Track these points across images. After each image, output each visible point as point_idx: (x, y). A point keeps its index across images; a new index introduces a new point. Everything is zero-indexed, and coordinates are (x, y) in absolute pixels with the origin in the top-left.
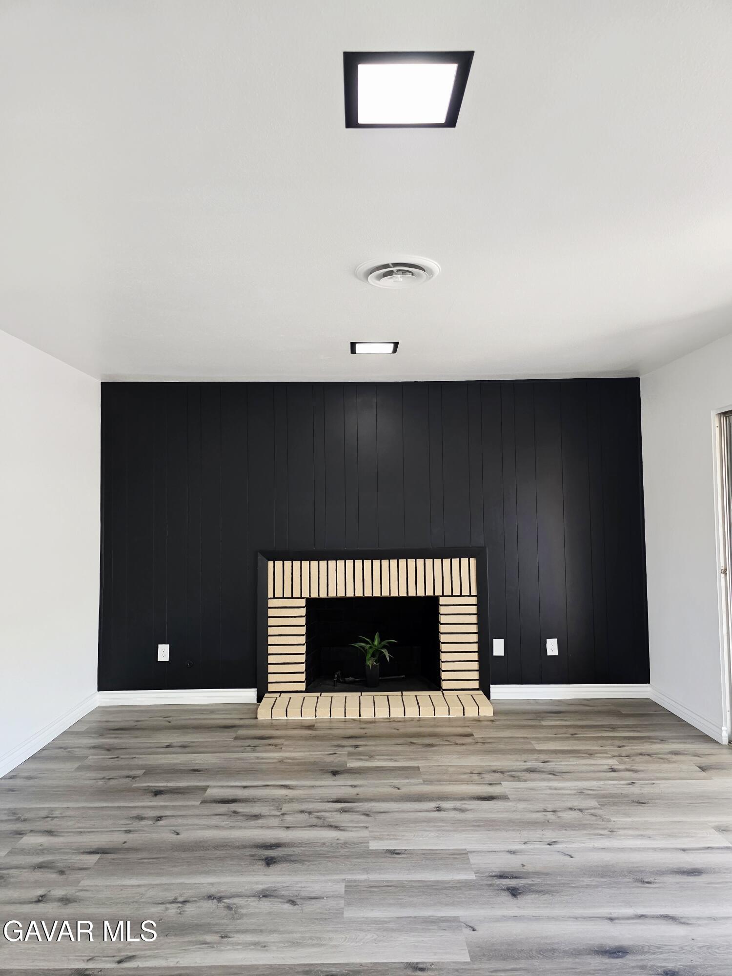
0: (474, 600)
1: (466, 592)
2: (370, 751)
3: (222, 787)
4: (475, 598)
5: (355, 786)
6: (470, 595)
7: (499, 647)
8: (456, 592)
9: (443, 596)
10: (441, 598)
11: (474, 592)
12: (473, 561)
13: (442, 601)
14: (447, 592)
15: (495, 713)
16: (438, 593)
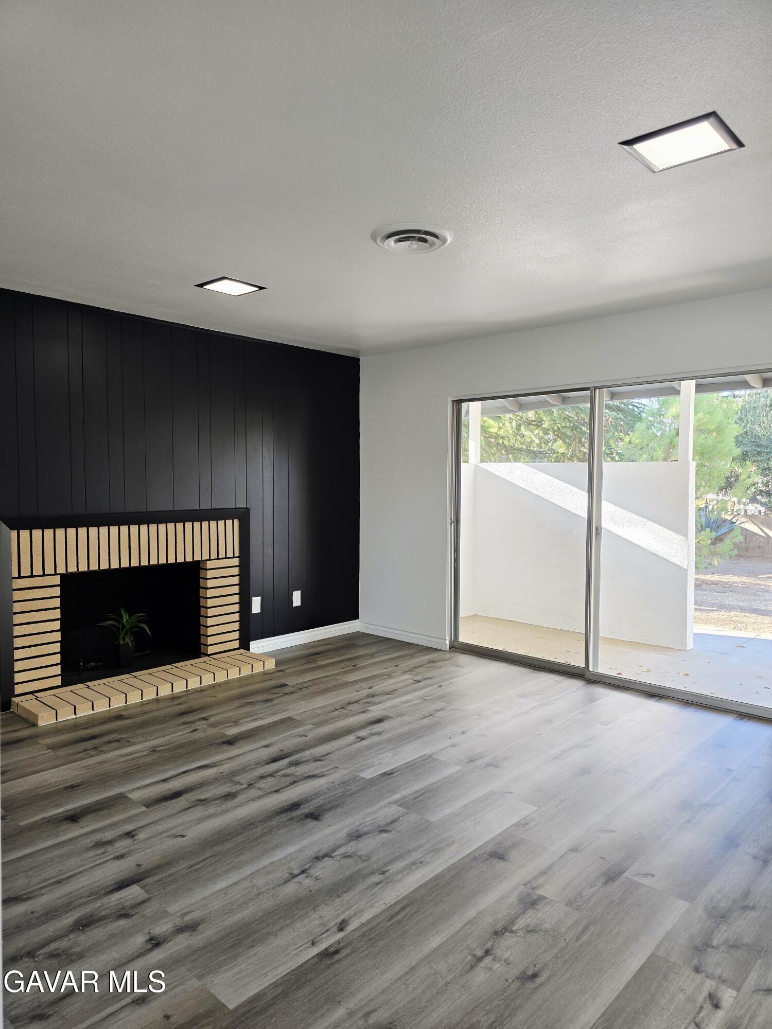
0: (236, 562)
1: (230, 554)
2: (227, 718)
3: (139, 788)
4: (237, 559)
5: (267, 746)
6: (234, 557)
7: (256, 605)
8: (222, 555)
9: (210, 559)
10: (208, 562)
11: (237, 554)
12: (236, 522)
13: (210, 565)
14: (214, 555)
15: (277, 664)
16: (205, 557)
